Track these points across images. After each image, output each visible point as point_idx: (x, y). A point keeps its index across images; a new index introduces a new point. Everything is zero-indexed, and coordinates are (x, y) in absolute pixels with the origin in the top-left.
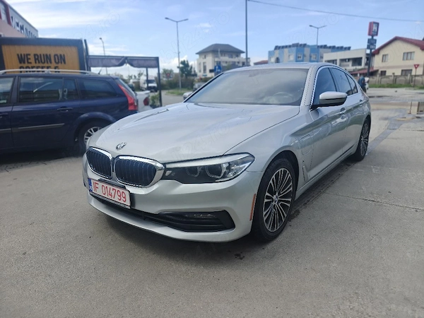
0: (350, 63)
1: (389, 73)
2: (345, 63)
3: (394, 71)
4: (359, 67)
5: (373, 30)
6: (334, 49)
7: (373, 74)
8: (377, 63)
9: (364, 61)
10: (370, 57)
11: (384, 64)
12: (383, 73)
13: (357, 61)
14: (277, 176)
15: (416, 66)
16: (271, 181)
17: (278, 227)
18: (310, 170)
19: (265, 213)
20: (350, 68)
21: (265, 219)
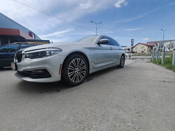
0: (127, 50)
2: (126, 50)
3: (139, 52)
4: (130, 51)
5: (132, 41)
6: (122, 46)
7: (133, 53)
8: (134, 50)
9: (131, 49)
10: (132, 48)
11: (136, 50)
12: (136, 52)
13: (129, 49)
14: (76, 61)
15: (145, 50)
16: (72, 62)
17: (79, 81)
18: (96, 64)
19: (69, 74)
20: (127, 51)
21: (69, 76)
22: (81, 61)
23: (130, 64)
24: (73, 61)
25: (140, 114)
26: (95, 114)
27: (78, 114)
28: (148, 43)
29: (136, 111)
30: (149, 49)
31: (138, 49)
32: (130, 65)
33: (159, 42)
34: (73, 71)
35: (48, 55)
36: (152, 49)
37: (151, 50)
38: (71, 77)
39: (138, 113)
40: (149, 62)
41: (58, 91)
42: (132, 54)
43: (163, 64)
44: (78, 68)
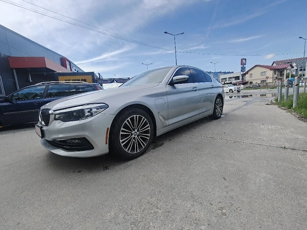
0: (234, 79)
1: (254, 82)
2: (231, 79)
3: (256, 81)
4: (239, 81)
5: (243, 62)
6: (225, 73)
7: (245, 83)
8: (247, 78)
9: (241, 78)
10: (243, 75)
11: (251, 79)
12: (251, 83)
13: (237, 78)
14: (132, 119)
15: (267, 78)
16: (126, 122)
17: (138, 151)
18: (168, 119)
19: (121, 141)
20: (234, 81)
21: (122, 145)
22: (140, 118)
23: (234, 110)
24: (128, 121)
25: (224, 211)
26: (157, 210)
27: (132, 209)
28: (275, 65)
29: (221, 205)
30: (276, 76)
31: (255, 77)
32: (234, 113)
33: (296, 60)
34: (128, 135)
35: (88, 116)
36: (282, 75)
37: (280, 77)
38: (126, 146)
39: (221, 209)
40: (272, 103)
41: (106, 168)
42: (242, 86)
43: (295, 108)
44: (136, 130)
